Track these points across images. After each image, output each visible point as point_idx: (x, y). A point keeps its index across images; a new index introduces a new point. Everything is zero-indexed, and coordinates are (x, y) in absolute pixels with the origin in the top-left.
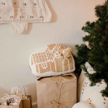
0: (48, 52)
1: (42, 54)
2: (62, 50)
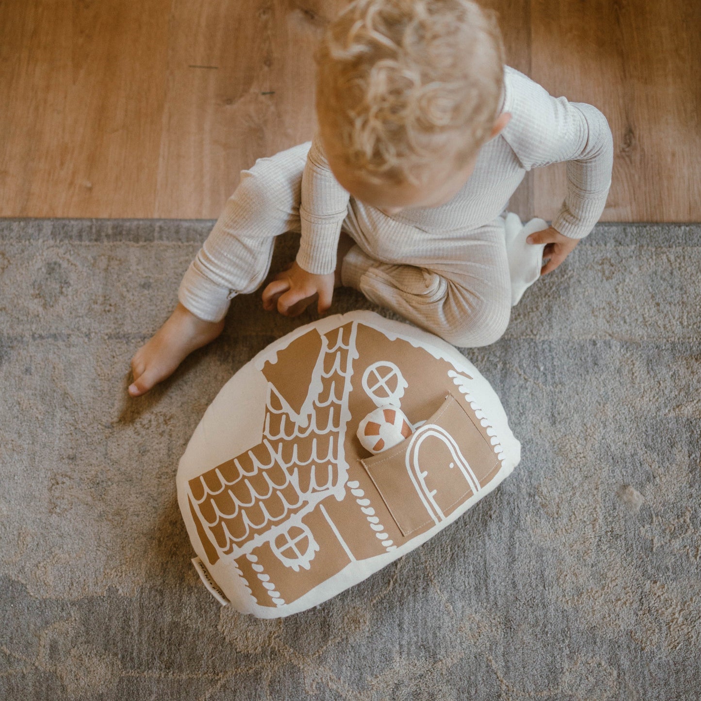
0: (282, 434)
1: (244, 459)
2: (373, 368)
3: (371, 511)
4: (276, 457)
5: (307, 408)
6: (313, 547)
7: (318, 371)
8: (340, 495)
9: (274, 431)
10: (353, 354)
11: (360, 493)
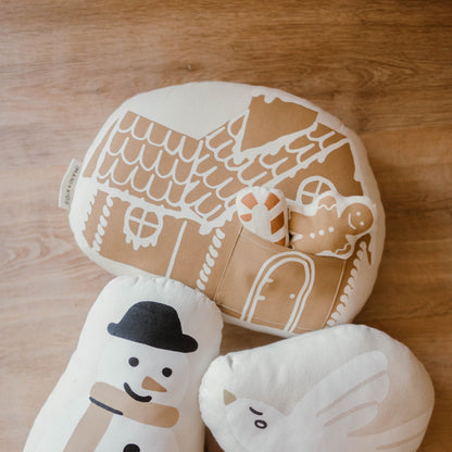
0: (216, 151)
1: (176, 137)
2: (322, 180)
3: (211, 263)
4: (196, 160)
5: (251, 154)
6: (153, 240)
7: (286, 140)
8: (204, 231)
9: (215, 143)
10: (321, 157)
11: (218, 244)
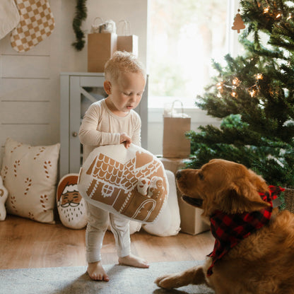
3: (127, 202)
4: (124, 171)
5: (138, 169)
6: (110, 195)
7: (147, 165)
8: (126, 192)
9: (128, 166)
10: (156, 170)
11: (129, 196)
